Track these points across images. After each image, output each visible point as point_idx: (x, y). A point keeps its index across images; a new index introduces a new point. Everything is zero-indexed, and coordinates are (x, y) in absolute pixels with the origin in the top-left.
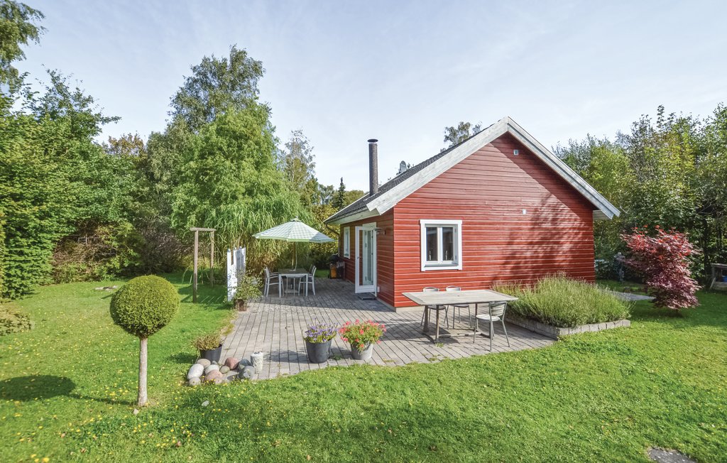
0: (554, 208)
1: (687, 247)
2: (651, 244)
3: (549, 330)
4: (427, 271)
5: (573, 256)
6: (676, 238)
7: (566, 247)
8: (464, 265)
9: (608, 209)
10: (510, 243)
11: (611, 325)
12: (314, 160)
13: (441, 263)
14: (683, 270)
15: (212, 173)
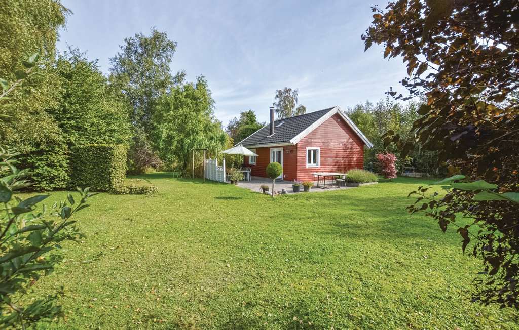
0: (351, 144)
1: (395, 159)
2: (385, 157)
3: (356, 184)
4: (308, 168)
5: (357, 163)
6: (392, 156)
7: (355, 159)
8: (320, 165)
9: (369, 145)
10: (336, 157)
11: (373, 183)
13: (312, 165)
14: (393, 166)
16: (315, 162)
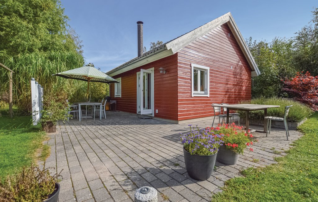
4: (194, 97)
5: (246, 93)
7: (244, 88)
8: (210, 94)
9: (257, 71)
10: (227, 84)
12: (82, 49)
13: (200, 93)
15: (8, 29)
16: (202, 89)
